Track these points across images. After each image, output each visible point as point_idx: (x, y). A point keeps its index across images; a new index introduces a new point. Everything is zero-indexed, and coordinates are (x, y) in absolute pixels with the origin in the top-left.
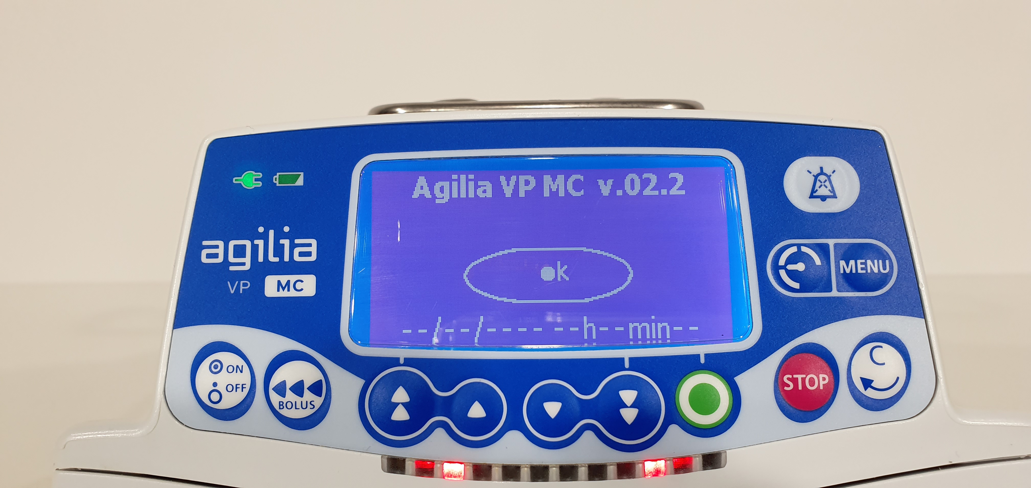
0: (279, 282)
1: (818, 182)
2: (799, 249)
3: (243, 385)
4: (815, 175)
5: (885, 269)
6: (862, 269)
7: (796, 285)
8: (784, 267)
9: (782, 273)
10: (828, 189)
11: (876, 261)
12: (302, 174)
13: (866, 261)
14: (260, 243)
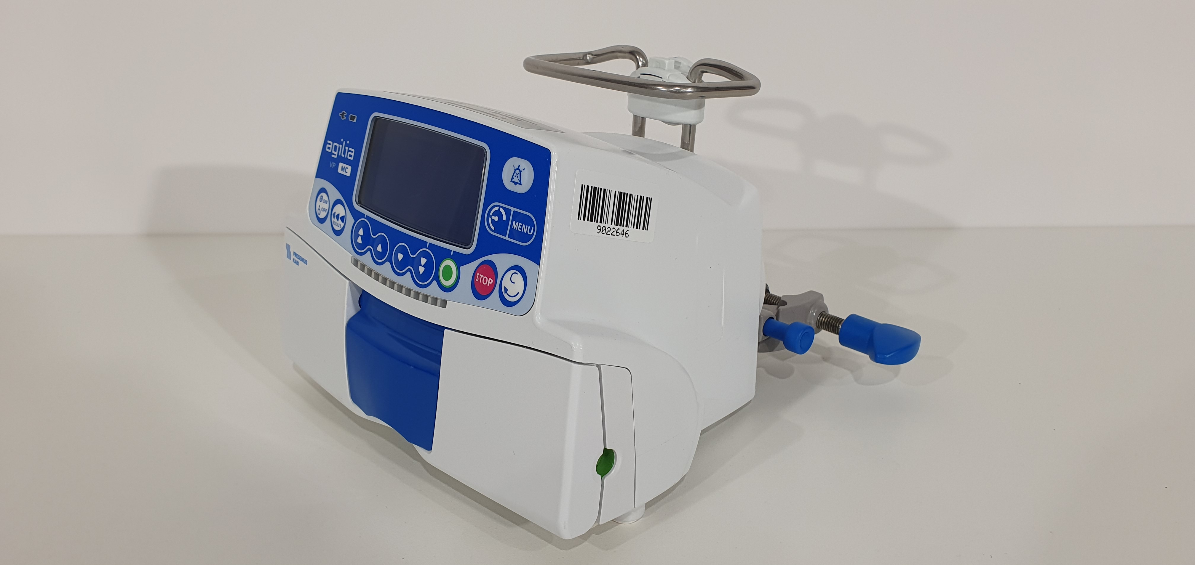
1: (515, 173)
2: (499, 209)
3: (326, 209)
4: (516, 169)
5: (530, 232)
6: (520, 229)
7: (493, 228)
8: (491, 217)
11: (527, 226)
12: (356, 117)
13: (523, 225)
14: (341, 146)
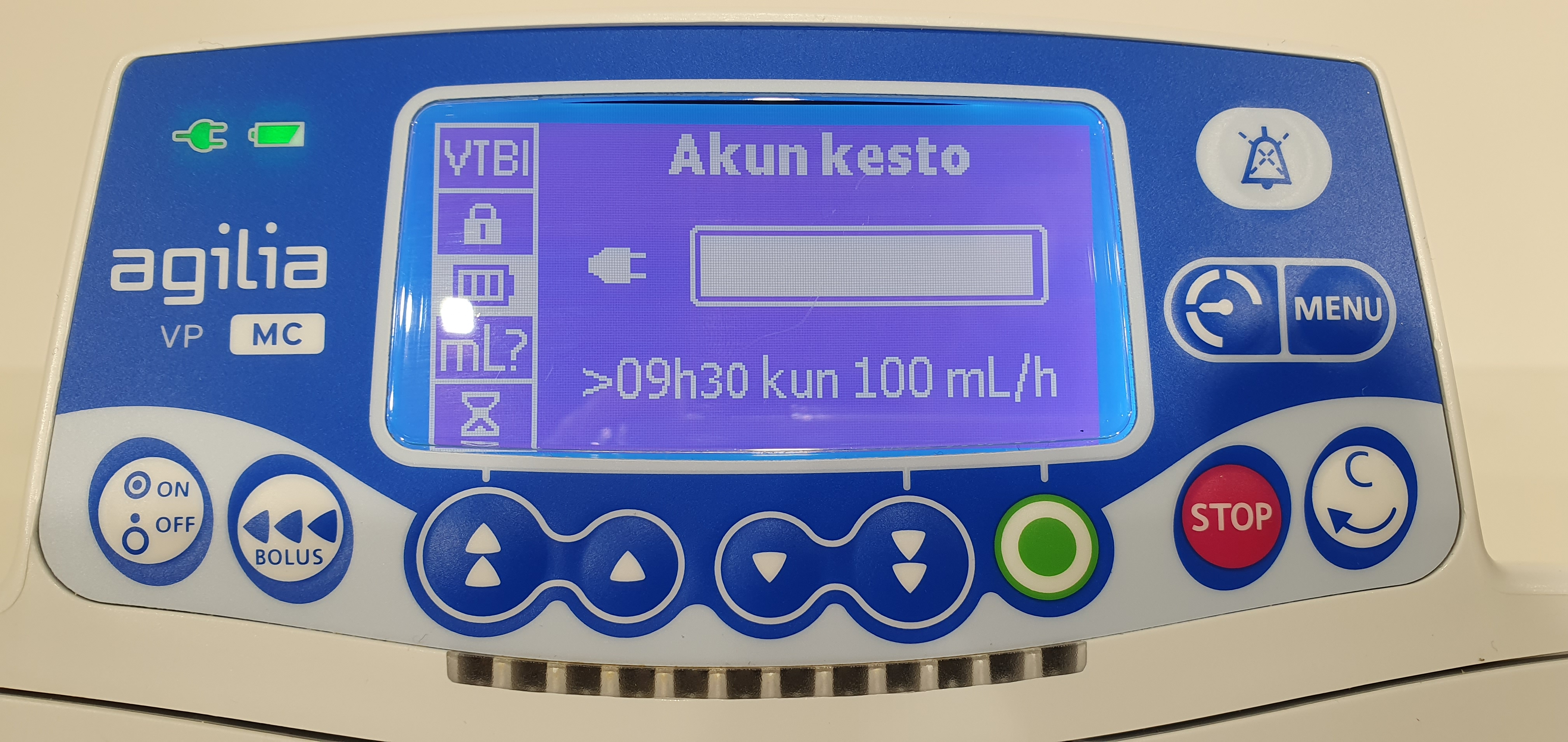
0: (257, 327)
1: (1258, 154)
2: (1223, 274)
3: (188, 518)
4: (1253, 141)
5: (1374, 313)
6: (1335, 313)
7: (1217, 341)
8: (1195, 308)
9: (1193, 318)
10: (1276, 166)
11: (1359, 299)
12: (302, 124)
13: (1342, 299)
14: (222, 253)
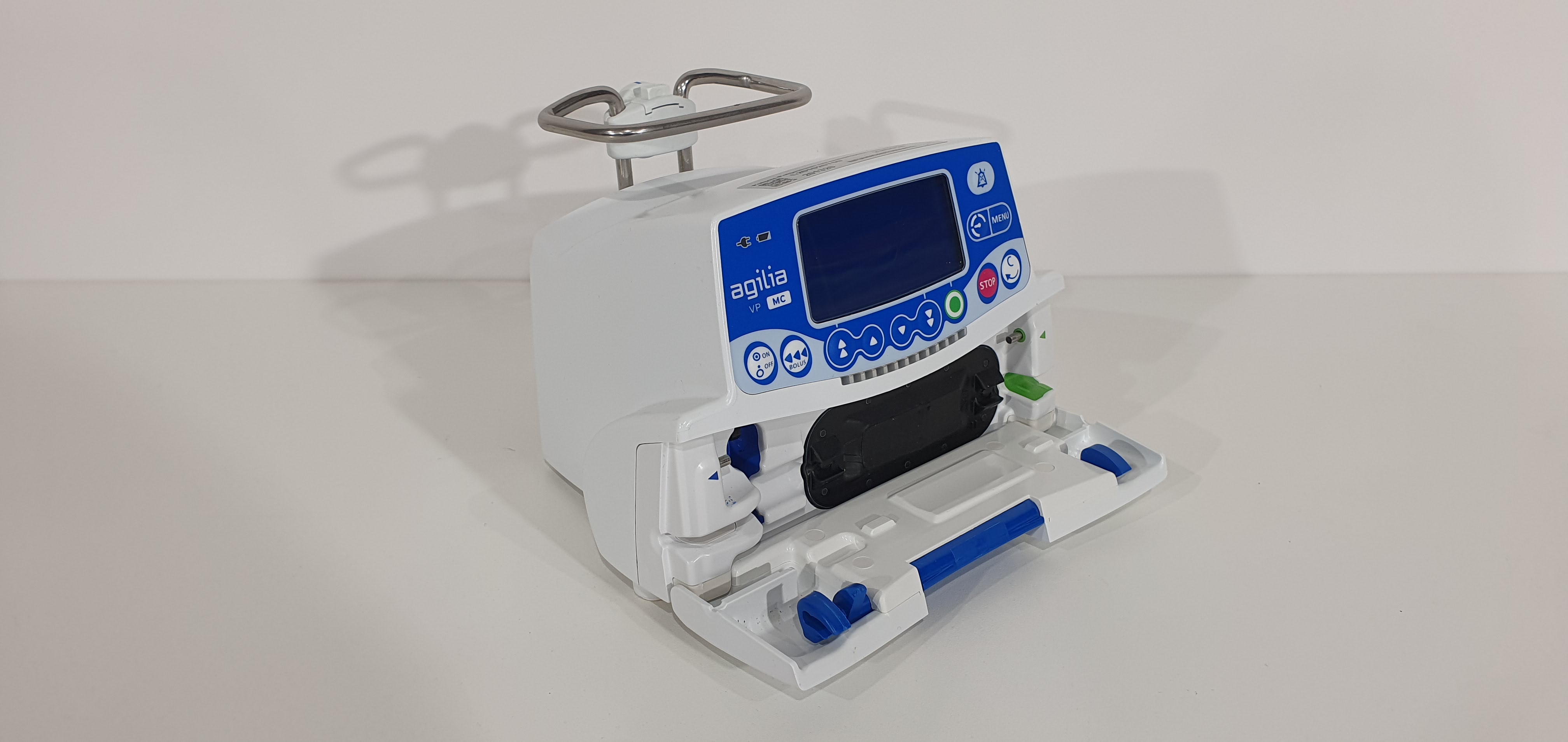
0: (773, 299)
1: (979, 177)
2: (977, 216)
3: (771, 362)
4: (978, 173)
5: (1008, 216)
6: (1000, 219)
7: (978, 235)
8: (973, 227)
9: (973, 230)
10: (983, 179)
11: (1005, 213)
12: (769, 232)
13: (1000, 215)
14: (759, 279)
